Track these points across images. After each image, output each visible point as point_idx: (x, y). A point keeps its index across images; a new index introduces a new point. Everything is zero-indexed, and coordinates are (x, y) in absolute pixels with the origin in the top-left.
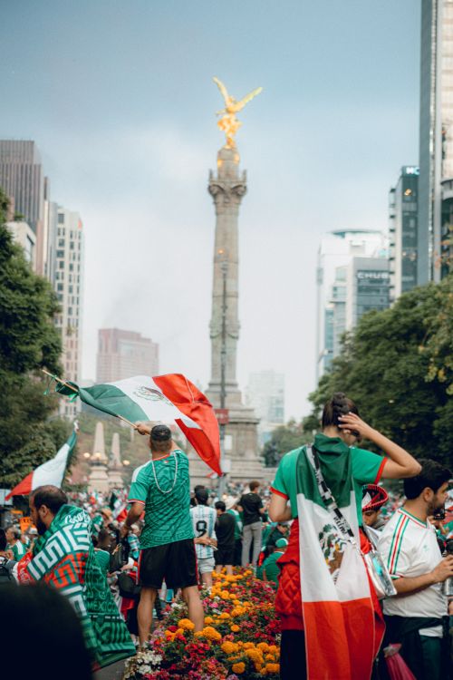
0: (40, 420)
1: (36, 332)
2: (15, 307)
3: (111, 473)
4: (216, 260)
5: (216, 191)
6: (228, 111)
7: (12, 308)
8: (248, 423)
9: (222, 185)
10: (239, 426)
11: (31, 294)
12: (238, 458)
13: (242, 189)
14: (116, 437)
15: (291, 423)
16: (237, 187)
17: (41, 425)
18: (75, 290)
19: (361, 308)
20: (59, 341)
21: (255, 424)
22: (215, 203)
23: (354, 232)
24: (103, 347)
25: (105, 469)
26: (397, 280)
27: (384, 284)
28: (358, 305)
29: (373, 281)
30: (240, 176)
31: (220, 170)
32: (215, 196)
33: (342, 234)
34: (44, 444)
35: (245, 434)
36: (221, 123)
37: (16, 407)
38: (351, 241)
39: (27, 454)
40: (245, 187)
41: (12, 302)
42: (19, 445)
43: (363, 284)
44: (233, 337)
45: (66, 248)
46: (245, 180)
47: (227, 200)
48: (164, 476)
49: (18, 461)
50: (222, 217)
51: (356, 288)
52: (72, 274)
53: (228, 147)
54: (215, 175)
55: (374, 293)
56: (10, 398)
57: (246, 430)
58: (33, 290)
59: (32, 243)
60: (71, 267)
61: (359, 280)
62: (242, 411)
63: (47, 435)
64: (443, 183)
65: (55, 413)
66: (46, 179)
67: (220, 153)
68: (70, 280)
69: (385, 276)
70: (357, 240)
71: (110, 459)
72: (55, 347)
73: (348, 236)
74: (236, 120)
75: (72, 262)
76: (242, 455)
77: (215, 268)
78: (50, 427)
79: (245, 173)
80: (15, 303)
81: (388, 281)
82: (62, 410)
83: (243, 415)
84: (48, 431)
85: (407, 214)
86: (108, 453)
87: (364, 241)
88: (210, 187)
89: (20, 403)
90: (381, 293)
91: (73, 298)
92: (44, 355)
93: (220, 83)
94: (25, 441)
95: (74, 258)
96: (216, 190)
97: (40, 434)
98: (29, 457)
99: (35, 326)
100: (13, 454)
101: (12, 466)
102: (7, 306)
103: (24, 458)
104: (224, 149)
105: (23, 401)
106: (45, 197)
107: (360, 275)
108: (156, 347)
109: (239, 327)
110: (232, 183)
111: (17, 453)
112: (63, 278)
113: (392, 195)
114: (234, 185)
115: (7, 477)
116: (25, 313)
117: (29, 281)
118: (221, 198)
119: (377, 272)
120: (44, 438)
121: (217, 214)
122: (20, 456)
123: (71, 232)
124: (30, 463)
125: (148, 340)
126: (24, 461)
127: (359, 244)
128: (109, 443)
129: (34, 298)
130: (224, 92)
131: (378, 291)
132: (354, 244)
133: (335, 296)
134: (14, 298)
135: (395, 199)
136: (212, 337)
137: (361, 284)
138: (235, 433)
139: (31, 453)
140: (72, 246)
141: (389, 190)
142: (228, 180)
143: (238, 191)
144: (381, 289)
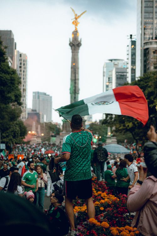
0: (14, 121)
1: (13, 88)
2: (6, 79)
3: (38, 138)
4: (72, 68)
7: (5, 80)
9: (73, 43)
11: (12, 75)
14: (39, 126)
15: (96, 122)
17: (15, 122)
18: (25, 79)
19: (118, 84)
20: (20, 94)
23: (115, 60)
24: (34, 97)
25: (36, 137)
26: (129, 75)
27: (125, 76)
29: (121, 75)
30: (79, 40)
31: (73, 38)
32: (71, 47)
33: (111, 60)
34: (16, 129)
37: (6, 116)
38: (114, 63)
39: (10, 132)
40: (81, 44)
41: (4, 77)
42: (7, 129)
43: (118, 76)
44: (78, 93)
45: (22, 65)
46: (81, 42)
47: (75, 48)
48: (79, 141)
49: (7, 134)
50: (74, 53)
51: (116, 78)
52: (24, 73)
53: (75, 31)
54: (71, 40)
55: (122, 80)
56: (4, 113)
58: (12, 73)
59: (11, 64)
60: (24, 71)
61: (117, 75)
63: (17, 126)
64: (144, 43)
65: (19, 118)
66: (15, 43)
67: (73, 32)
68: (23, 76)
69: (125, 74)
70: (116, 62)
71: (38, 134)
72: (19, 96)
73: (113, 61)
77: (71, 70)
78: (18, 123)
80: (6, 78)
81: (126, 75)
82: (21, 117)
84: (17, 124)
85: (132, 54)
86: (37, 132)
87: (118, 63)
89: (8, 115)
90: (124, 79)
91: (24, 82)
92: (16, 98)
94: (10, 128)
95: (25, 68)
96: (71, 45)
97: (15, 125)
98: (11, 133)
99: (13, 86)
100: (5, 132)
101: (5, 136)
102: (3, 79)
103: (9, 133)
105: (9, 114)
106: (15, 49)
107: (117, 73)
108: (51, 97)
109: (79, 90)
111: (7, 131)
112: (21, 75)
113: (128, 47)
114: (77, 43)
115: (3, 140)
116: (10, 81)
117: (10, 70)
118: (73, 47)
119: (123, 73)
120: (16, 127)
122: (8, 133)
123: (24, 60)
124: (11, 135)
125: (49, 95)
126: (9, 134)
127: (117, 63)
128: (37, 128)
129: (13, 76)
131: (123, 79)
133: (109, 80)
134: (5, 76)
135: (129, 48)
139: (12, 132)
140: (24, 65)
141: (127, 46)
142: (75, 42)
143: (79, 45)
144: (124, 78)
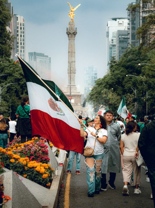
4: (69, 52)
5: (68, 34)
6: (71, 11)
8: (78, 96)
10: (76, 97)
12: (76, 105)
13: (76, 33)
16: (74, 32)
18: (22, 44)
19: (121, 48)
21: (80, 96)
22: (69, 37)
23: (119, 19)
28: (119, 47)
31: (69, 27)
32: (68, 35)
33: (115, 19)
35: (78, 99)
36: (69, 15)
38: (118, 22)
40: (76, 32)
44: (74, 73)
45: (19, 29)
47: (72, 36)
50: (70, 41)
52: (21, 38)
53: (72, 21)
54: (68, 29)
55: (125, 43)
57: (78, 97)
60: (21, 36)
61: (120, 38)
62: (77, 92)
67: (69, 23)
68: (21, 41)
70: (120, 21)
73: (118, 20)
74: (74, 14)
75: (21, 34)
76: (77, 104)
77: (69, 54)
79: (76, 28)
83: (77, 94)
87: (123, 22)
88: (67, 33)
93: (69, 3)
95: (22, 33)
104: (70, 22)
106: (12, 14)
107: (120, 36)
110: (73, 31)
112: (18, 40)
118: (70, 36)
119: (126, 35)
121: (69, 40)
123: (21, 23)
125: (47, 56)
130: (70, 6)
132: (120, 23)
133: (112, 42)
136: (68, 73)
137: (120, 40)
138: (75, 98)
140: (21, 28)
143: (75, 34)
